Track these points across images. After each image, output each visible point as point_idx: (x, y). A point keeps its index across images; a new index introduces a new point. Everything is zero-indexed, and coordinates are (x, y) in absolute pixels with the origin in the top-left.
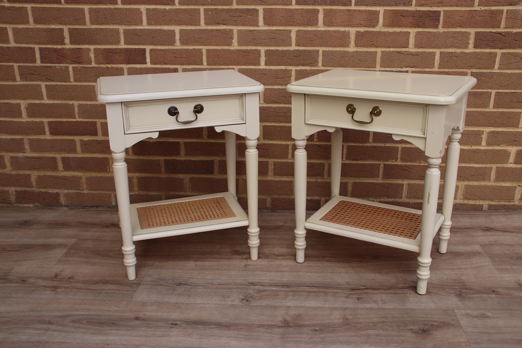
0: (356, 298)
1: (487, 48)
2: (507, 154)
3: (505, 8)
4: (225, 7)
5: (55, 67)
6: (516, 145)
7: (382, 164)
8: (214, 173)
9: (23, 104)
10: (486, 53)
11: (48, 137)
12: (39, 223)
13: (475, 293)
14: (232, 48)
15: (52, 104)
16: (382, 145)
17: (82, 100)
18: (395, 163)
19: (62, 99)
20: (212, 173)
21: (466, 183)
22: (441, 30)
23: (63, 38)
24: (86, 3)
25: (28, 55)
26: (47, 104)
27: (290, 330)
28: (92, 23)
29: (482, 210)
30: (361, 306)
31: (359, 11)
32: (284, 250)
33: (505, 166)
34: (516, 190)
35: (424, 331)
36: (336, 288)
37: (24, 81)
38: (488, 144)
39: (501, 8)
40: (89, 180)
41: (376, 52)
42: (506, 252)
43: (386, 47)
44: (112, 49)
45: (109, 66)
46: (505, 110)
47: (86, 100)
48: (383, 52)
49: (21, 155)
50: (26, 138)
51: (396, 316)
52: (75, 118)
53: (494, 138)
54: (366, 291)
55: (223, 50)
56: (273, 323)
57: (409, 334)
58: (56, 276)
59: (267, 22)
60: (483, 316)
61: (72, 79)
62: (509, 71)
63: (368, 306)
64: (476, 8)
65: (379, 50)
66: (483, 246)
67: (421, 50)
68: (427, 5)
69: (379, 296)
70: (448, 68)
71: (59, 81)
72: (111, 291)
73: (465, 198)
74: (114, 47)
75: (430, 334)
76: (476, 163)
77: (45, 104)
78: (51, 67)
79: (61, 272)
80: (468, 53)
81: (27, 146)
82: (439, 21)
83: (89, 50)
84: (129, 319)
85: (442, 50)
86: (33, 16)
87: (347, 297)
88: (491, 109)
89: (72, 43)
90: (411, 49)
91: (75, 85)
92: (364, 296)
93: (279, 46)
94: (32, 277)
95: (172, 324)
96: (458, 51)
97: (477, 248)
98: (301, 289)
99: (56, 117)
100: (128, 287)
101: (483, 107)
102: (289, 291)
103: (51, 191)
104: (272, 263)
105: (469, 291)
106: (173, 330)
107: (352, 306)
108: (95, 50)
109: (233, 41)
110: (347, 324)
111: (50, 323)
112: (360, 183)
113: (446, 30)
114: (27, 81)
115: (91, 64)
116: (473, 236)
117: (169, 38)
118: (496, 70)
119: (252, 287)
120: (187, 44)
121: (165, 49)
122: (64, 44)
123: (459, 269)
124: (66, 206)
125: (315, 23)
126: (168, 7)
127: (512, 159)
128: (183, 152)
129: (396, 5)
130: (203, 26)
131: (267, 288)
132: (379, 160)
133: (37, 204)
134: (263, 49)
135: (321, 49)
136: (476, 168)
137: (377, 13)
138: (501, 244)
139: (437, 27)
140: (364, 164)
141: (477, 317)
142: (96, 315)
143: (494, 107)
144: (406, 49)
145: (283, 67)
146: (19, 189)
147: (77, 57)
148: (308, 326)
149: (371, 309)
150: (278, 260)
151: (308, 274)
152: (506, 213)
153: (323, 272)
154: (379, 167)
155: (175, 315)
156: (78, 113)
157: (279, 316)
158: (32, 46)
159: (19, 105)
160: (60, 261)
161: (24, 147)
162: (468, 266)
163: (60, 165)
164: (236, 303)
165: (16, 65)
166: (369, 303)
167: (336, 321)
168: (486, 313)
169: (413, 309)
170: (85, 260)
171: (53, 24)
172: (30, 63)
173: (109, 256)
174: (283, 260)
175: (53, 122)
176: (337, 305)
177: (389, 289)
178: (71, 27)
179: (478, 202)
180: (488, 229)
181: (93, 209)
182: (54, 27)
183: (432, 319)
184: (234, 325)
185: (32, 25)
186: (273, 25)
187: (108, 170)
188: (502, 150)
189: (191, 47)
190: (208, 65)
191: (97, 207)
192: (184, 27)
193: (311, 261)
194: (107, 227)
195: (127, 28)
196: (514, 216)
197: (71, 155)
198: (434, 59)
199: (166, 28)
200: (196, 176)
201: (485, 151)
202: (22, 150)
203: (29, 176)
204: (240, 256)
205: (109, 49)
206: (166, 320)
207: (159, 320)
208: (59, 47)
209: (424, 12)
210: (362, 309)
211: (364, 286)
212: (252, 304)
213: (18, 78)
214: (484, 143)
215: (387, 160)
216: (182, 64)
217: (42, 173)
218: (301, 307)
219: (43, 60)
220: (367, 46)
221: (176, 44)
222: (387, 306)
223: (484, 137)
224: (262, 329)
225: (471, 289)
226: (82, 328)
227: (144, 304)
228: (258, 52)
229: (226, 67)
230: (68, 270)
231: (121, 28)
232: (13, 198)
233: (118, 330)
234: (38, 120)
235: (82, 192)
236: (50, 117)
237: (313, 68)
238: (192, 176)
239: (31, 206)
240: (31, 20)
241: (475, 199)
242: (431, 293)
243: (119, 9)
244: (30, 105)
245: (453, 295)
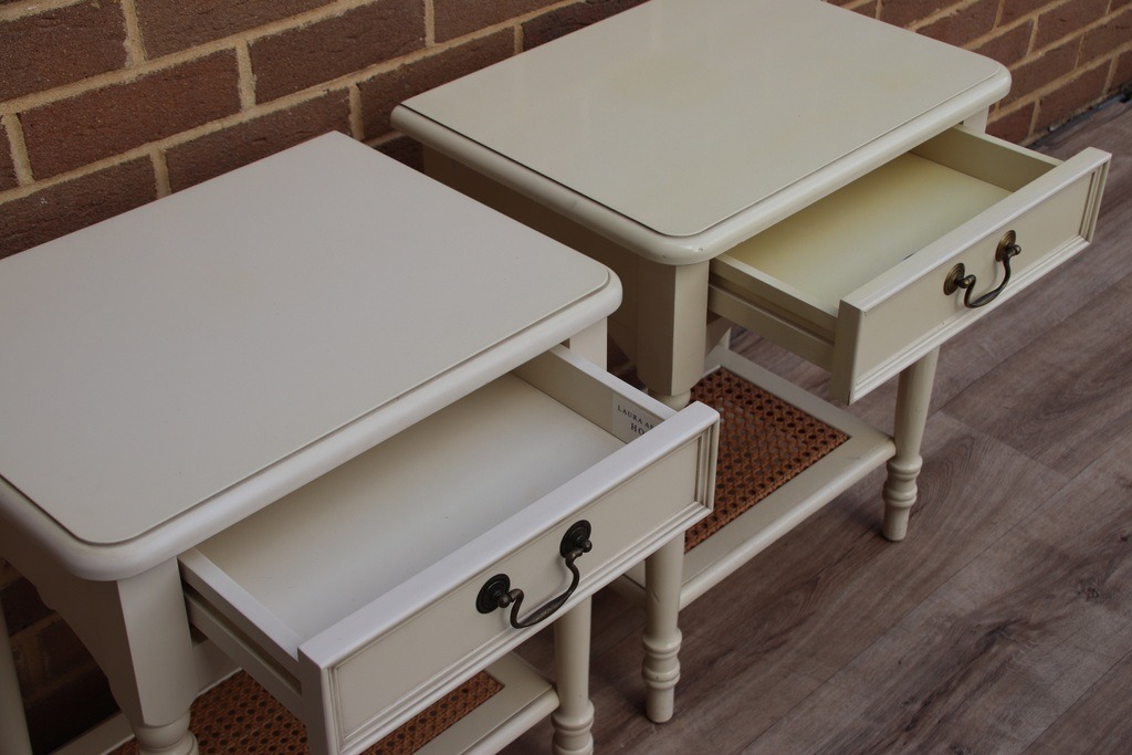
13: (1108, 569)
14: (127, 76)
42: (1008, 405)
54: (937, 712)
66: (945, 410)
69: (979, 709)
92: (954, 731)
105: (1090, 568)
109: (127, 43)
123: (995, 512)
134: (241, 45)
145: (317, 91)
162: (1000, 491)
169: (1082, 703)
177: (968, 673)
211: (913, 699)
222: (1031, 731)
225: (1087, 561)
228: (227, 60)
237: (409, 60)
242: (1043, 624)
245: (1082, 601)
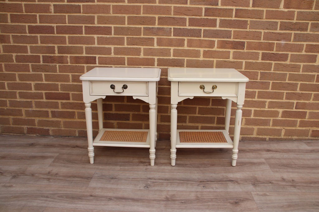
0: (202, 186)
1: (267, 60)
2: (278, 112)
3: (276, 42)
4: (137, 37)
5: (50, 65)
6: (282, 108)
7: (216, 116)
8: (129, 120)
9: (33, 83)
10: (267, 63)
11: (45, 100)
12: (39, 145)
13: (261, 184)
14: (140, 57)
15: (47, 84)
16: (216, 107)
17: (62, 82)
18: (223, 117)
19: (53, 81)
20: (128, 120)
21: (258, 127)
22: (245, 51)
23: (54, 51)
24: (67, 34)
25: (37, 59)
26: (45, 84)
27: (169, 202)
28: (69, 43)
29: (266, 140)
30: (205, 190)
31: (205, 40)
32: (166, 161)
33: (277, 118)
34: (282, 131)
35: (236, 203)
36: (192, 181)
37: (34, 72)
38: (269, 108)
39: (273, 42)
40: (65, 122)
41: (214, 61)
42: (277, 162)
43: (219, 58)
44: (79, 56)
45: (77, 65)
46: (276, 91)
47: (65, 82)
48: (217, 61)
49: (30, 109)
50: (33, 101)
51: (222, 195)
52: (59, 91)
53: (271, 105)
54: (208, 182)
55: (136, 58)
56: (161, 199)
57: (229, 204)
58: (49, 173)
59: (158, 45)
60: (265, 195)
61: (58, 71)
62: (278, 72)
63: (209, 190)
64: (262, 41)
65: (215, 60)
66: (266, 159)
67: (236, 60)
68: (238, 38)
69: (214, 185)
70: (249, 69)
71: (51, 72)
72: (78, 181)
73: (258, 134)
74: (80, 55)
75: (239, 204)
76: (263, 117)
77: (44, 84)
78: (48, 65)
79: (51, 171)
80: (259, 63)
81: (34, 105)
82: (244, 46)
83: (67, 57)
84: (87, 196)
85: (246, 61)
86: (40, 40)
87: (198, 186)
88: (270, 90)
89: (59, 53)
90: (231, 59)
91: (59, 74)
92: (207, 185)
93: (164, 56)
94: (37, 173)
95: (109, 199)
96: (254, 61)
97: (263, 160)
98: (174, 181)
99: (49, 91)
100: (86, 179)
101: (266, 89)
102: (169, 182)
103: (45, 128)
104: (160, 168)
105: (258, 182)
106: (109, 202)
107: (200, 190)
108: (70, 57)
109: (141, 53)
110: (198, 199)
111: (47, 197)
112: (205, 126)
113: (248, 51)
114: (35, 72)
115: (68, 64)
116: (261, 154)
117: (108, 51)
118: (272, 71)
119: (150, 180)
120: (117, 55)
121: (106, 57)
122: (55, 54)
123: (254, 171)
124: (53, 136)
125: (183, 46)
126: (108, 36)
127: (280, 115)
128: (114, 109)
129: (223, 38)
130: (126, 46)
131: (157, 181)
132: (215, 115)
133: (38, 135)
134: (156, 58)
135: (186, 59)
136: (263, 119)
137: (214, 41)
138: (275, 158)
139: (243, 49)
140: (207, 117)
141: (262, 195)
142: (70, 194)
143: (271, 89)
144: (229, 60)
146: (29, 127)
147: (61, 60)
148: (178, 200)
149: (210, 192)
150: (163, 166)
151: (178, 174)
152: (277, 142)
153: (185, 173)
154: (215, 118)
155: (110, 194)
156: (60, 89)
157: (164, 195)
158: (39, 55)
159: (31, 84)
160: (50, 165)
161: (32, 105)
162: (259, 170)
163: (50, 115)
164: (141, 188)
165: (30, 64)
166: (209, 189)
167: (193, 198)
168: (266, 193)
169: (231, 192)
170: (63, 165)
171: (50, 44)
172: (37, 63)
173: (76, 163)
174: (165, 166)
175: (47, 93)
176: (193, 190)
177: (219, 182)
178: (59, 45)
179: (264, 137)
180: (268, 151)
181: (66, 138)
182: (50, 45)
183: (240, 197)
184: (141, 200)
185: (39, 44)
186: (162, 46)
187: (75, 118)
188: (275, 111)
189: (119, 56)
190: (128, 65)
191: (69, 137)
192: (116, 46)
193: (179, 167)
194: (74, 147)
195: (87, 46)
196: (281, 144)
197: (56, 110)
198: (242, 65)
199: (107, 46)
200: (120, 121)
201: (268, 111)
202: (31, 107)
203: (34, 120)
204: (143, 164)
205: (78, 56)
206: (106, 197)
207: (102, 197)
208: (52, 55)
209: (237, 42)
210: (206, 192)
211: (207, 180)
212: (150, 189)
213: (31, 70)
214: (267, 107)
215: (219, 115)
216: (115, 65)
217: (41, 119)
218: (175, 191)
219: (44, 61)
220: (209, 58)
221: (111, 54)
222: (218, 190)
223: (267, 104)
224: (155, 202)
225: (259, 181)
226: (64, 200)
227: (94, 188)
228: (154, 59)
229: (137, 66)
230: (55, 170)
231: (84, 46)
232: (25, 131)
233: (82, 201)
234: (40, 92)
235: (61, 129)
236: (46, 90)
238: (118, 121)
239: (35, 135)
240: (39, 42)
241: (262, 135)
242: (240, 183)
243: (83, 37)
244: (36, 84)
245: (251, 184)
